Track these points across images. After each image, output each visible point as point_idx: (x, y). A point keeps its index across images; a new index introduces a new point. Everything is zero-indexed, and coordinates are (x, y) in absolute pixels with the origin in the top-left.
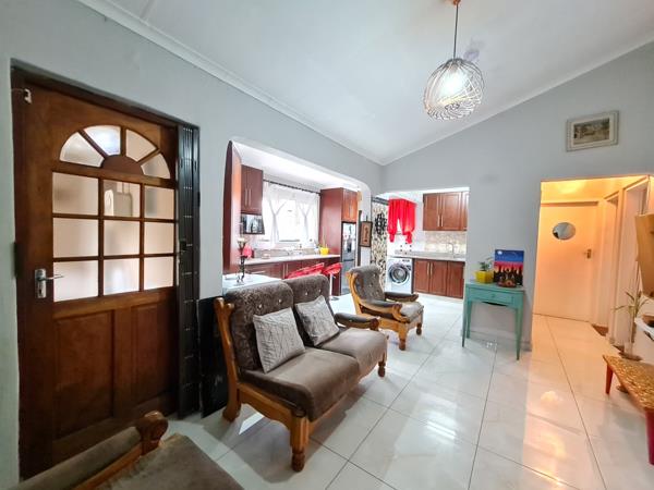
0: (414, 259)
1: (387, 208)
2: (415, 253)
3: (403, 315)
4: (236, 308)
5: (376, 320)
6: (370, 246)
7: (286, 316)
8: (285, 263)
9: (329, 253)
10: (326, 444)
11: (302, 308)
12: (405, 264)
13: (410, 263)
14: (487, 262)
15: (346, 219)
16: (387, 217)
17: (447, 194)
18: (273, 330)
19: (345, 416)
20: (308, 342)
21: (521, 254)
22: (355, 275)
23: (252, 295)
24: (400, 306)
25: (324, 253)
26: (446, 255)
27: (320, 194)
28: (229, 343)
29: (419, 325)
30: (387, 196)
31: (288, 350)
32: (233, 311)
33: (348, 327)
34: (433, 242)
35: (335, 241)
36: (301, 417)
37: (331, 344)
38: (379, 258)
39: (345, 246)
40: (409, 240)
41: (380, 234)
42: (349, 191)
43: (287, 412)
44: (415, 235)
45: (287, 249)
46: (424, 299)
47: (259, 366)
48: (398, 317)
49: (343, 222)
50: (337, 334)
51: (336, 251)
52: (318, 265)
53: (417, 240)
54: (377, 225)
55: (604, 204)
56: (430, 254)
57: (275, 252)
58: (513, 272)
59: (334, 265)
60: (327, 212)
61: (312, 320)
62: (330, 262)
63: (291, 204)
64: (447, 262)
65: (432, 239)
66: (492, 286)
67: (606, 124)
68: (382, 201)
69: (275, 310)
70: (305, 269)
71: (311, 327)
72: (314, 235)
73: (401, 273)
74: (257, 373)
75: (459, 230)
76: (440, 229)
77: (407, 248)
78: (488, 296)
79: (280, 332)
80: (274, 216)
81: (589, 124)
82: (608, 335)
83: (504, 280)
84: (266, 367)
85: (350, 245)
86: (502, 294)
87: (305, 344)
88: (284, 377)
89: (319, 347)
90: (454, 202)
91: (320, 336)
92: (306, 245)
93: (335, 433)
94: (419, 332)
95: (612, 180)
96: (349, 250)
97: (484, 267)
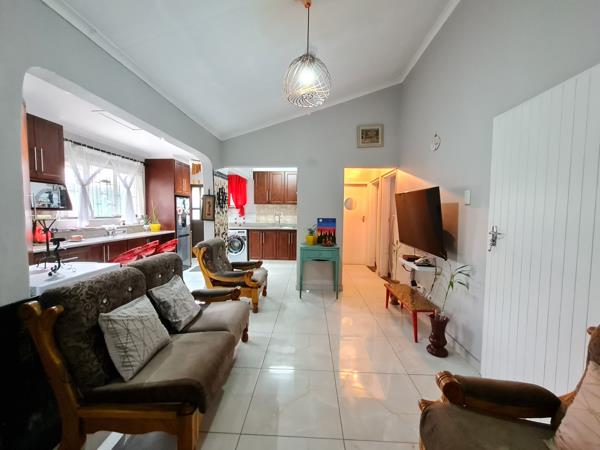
0: (248, 230)
1: (227, 182)
2: (249, 225)
3: (254, 281)
4: (67, 309)
5: (237, 290)
6: (214, 220)
7: (142, 306)
8: (105, 244)
9: (161, 229)
10: (212, 429)
11: (157, 292)
12: (240, 235)
13: (245, 234)
14: (313, 229)
15: (179, 192)
16: (226, 191)
17: (273, 173)
18: (131, 327)
19: (223, 392)
20: (173, 329)
21: (334, 220)
22: (203, 249)
23: (91, 288)
24: (252, 273)
25: (155, 230)
26: (274, 225)
27: (145, 164)
28: (58, 361)
29: (265, 288)
30: (226, 171)
31: (153, 343)
32: (61, 315)
33: (208, 303)
34: (262, 215)
35: (167, 216)
36: (192, 413)
37: (198, 325)
38: (222, 232)
39: (180, 221)
40: (242, 213)
41: (222, 207)
42: (180, 164)
43: (171, 415)
44: (247, 208)
45: (107, 227)
46: (267, 265)
47: (115, 375)
48: (251, 284)
49: (176, 196)
50: (200, 313)
51: (169, 228)
52: (151, 244)
53: (250, 213)
54: (219, 199)
55: (370, 186)
56: (261, 225)
57: (88, 232)
58: (330, 235)
59: (169, 242)
60: (154, 185)
61: (172, 304)
62: (163, 239)
63: (107, 173)
64: (276, 231)
65: (262, 211)
66: (318, 247)
67: (377, 131)
68: (221, 175)
69: (125, 301)
70: (137, 250)
71: (171, 312)
72: (140, 210)
73: (237, 244)
74: (115, 386)
75: (284, 203)
76: (269, 203)
77: (241, 220)
78: (316, 255)
79: (140, 325)
80: (83, 186)
81: (369, 131)
82: (377, 271)
83: (325, 242)
84: (126, 374)
85: (184, 220)
86: (325, 252)
87: (170, 333)
88: (156, 376)
89: (185, 331)
90: (278, 180)
91: (184, 319)
92: (130, 222)
93: (218, 413)
94: (265, 294)
95: (374, 170)
96: (184, 225)
97: (311, 232)
